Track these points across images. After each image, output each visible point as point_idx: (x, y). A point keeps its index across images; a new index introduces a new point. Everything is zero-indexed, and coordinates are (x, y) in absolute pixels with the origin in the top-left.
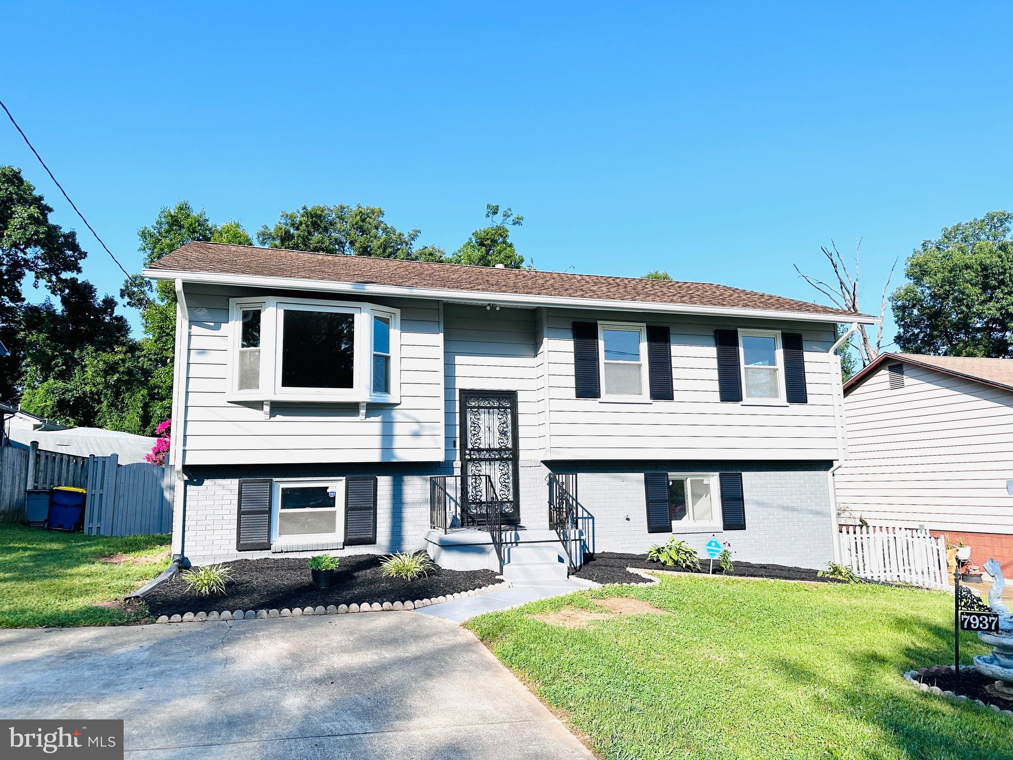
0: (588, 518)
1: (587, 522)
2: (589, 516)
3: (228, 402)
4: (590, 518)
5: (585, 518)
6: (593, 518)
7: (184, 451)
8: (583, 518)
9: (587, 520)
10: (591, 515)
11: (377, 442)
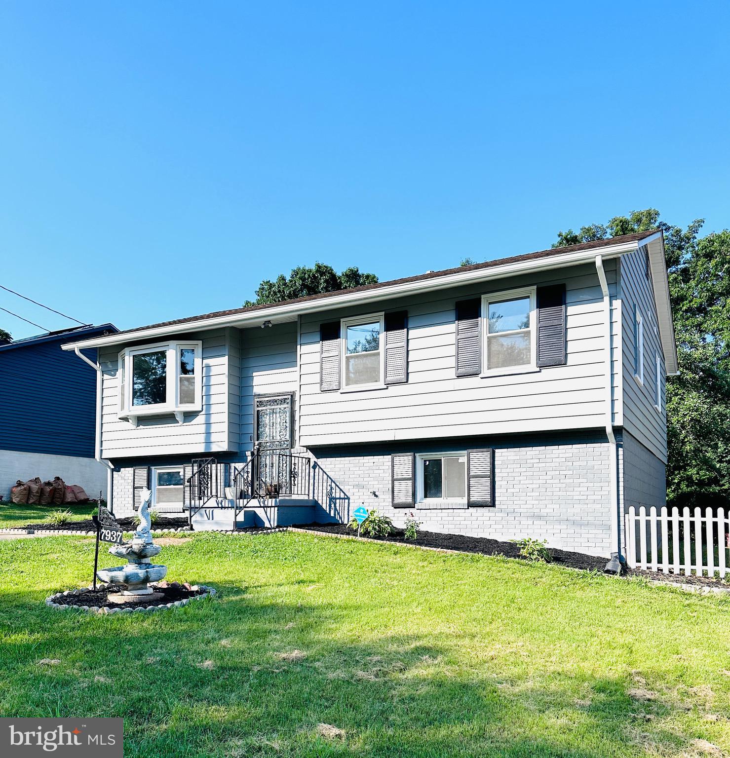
0: (345, 499)
1: (343, 502)
2: (346, 497)
3: (119, 419)
4: (346, 499)
5: (342, 499)
6: (349, 499)
7: (101, 450)
8: (340, 498)
9: (343, 500)
10: (347, 496)
11: (202, 438)
